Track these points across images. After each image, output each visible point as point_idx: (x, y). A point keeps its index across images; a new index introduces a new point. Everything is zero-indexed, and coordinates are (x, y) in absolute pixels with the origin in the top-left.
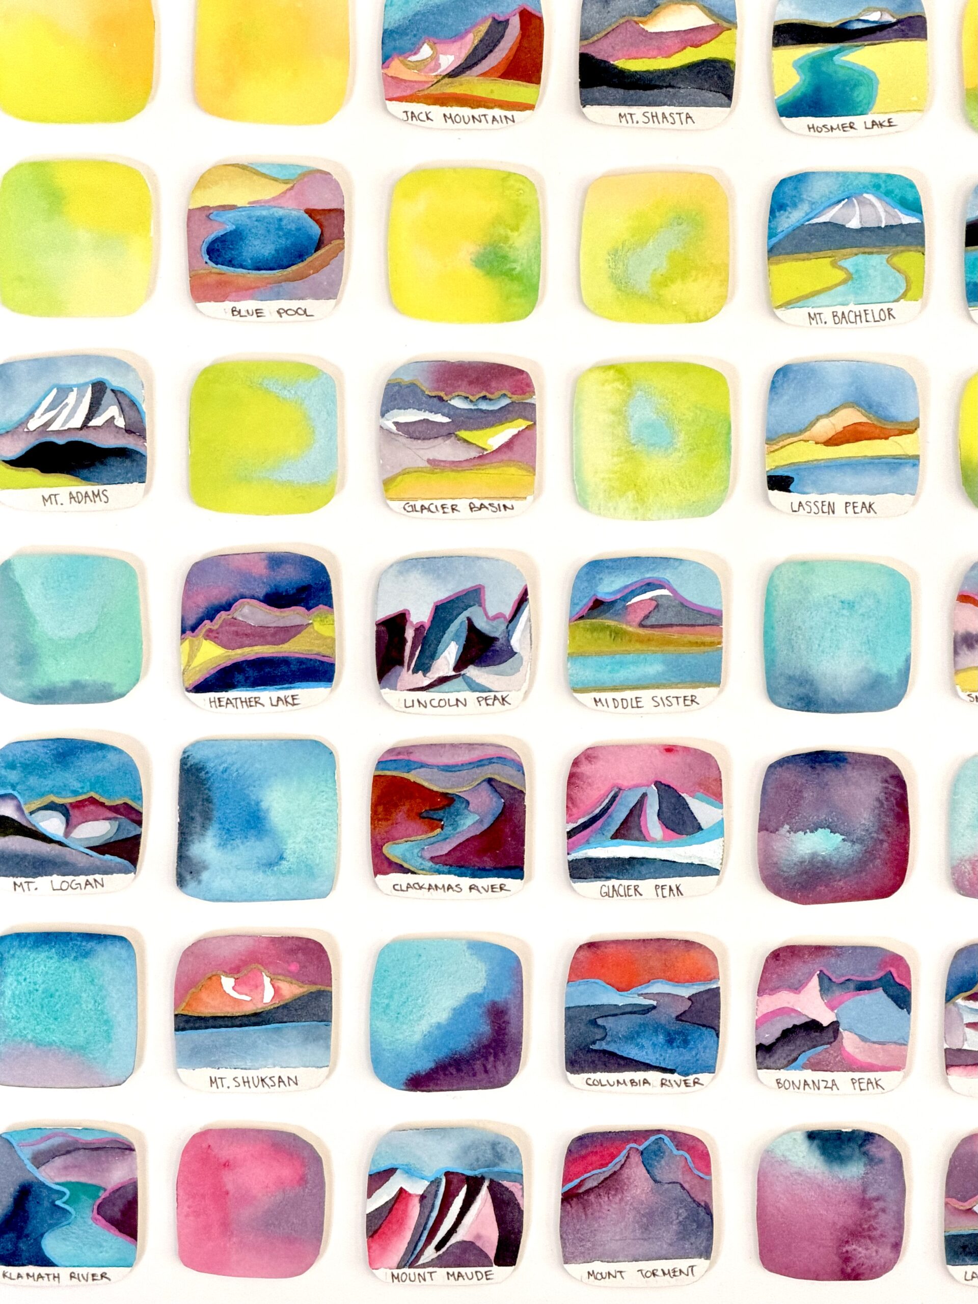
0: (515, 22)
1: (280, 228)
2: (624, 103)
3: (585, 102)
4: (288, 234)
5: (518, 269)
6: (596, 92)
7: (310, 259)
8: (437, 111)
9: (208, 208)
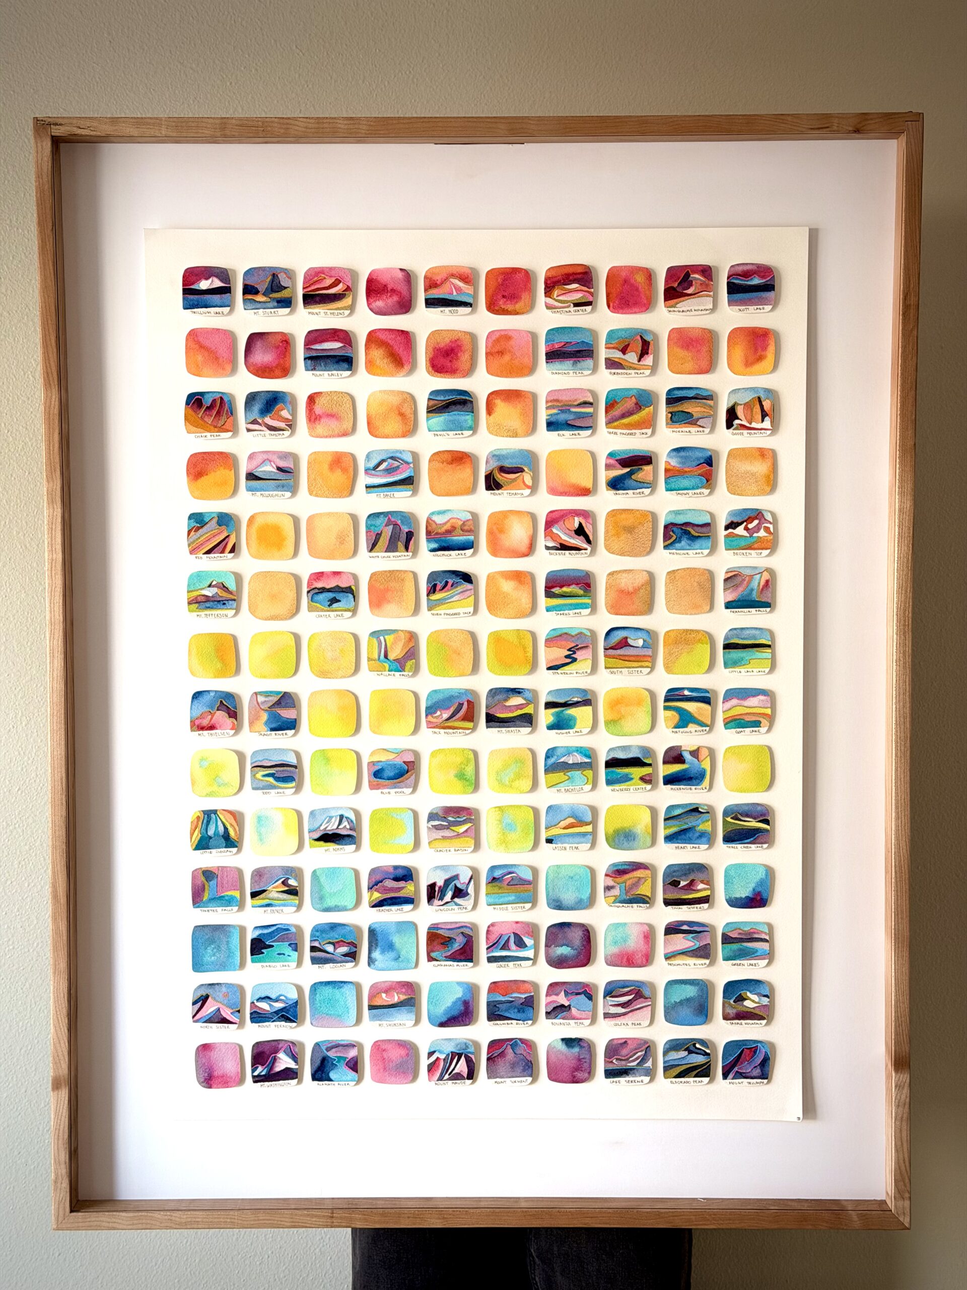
0: (466, 704)
1: (395, 767)
2: (499, 727)
3: (488, 727)
4: (397, 769)
5: (468, 778)
6: (491, 724)
7: (407, 776)
8: (442, 731)
9: (375, 762)
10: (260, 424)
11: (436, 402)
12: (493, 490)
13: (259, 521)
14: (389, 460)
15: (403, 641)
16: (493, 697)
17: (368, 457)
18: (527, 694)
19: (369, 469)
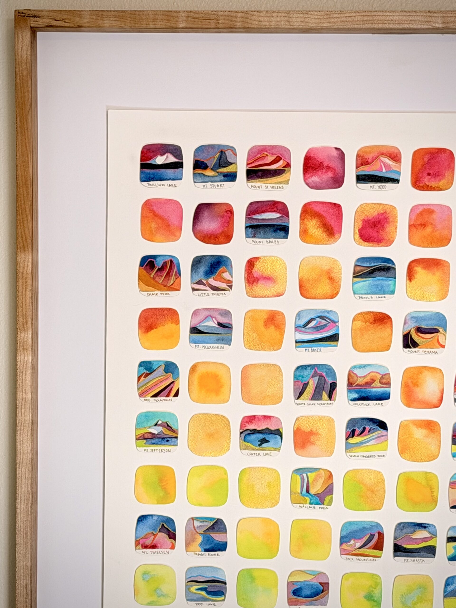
0: (376, 537)
1: (312, 587)
2: (406, 556)
3: (395, 556)
4: (314, 588)
5: (376, 599)
6: (398, 553)
7: (319, 596)
8: (355, 558)
9: (293, 582)
10: (204, 285)
11: (362, 268)
12: (410, 348)
13: (201, 370)
14: (318, 319)
15: (323, 478)
16: (402, 530)
17: (299, 315)
18: (431, 529)
19: (299, 326)
